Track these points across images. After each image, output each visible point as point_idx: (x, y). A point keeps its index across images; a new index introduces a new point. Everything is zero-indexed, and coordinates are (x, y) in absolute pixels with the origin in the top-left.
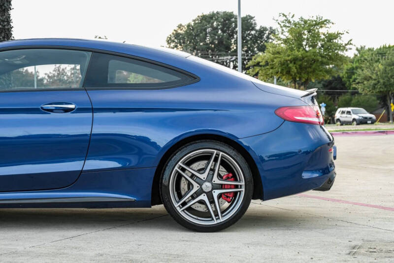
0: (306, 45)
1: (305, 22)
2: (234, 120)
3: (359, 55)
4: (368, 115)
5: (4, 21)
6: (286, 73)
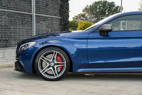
5: (67, 5)
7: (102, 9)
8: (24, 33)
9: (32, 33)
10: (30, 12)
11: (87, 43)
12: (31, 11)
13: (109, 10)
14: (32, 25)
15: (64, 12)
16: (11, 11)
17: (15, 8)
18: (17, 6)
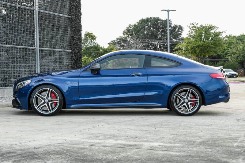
0: (204, 39)
1: (203, 27)
2: (194, 78)
3: (228, 40)
4: (234, 73)
5: (79, 36)
6: (194, 53)
7: (151, 31)
8: (26, 70)
9: (36, 70)
10: (33, 46)
11: (79, 81)
12: (34, 44)
13: (162, 31)
14: (35, 61)
15: (75, 45)
16: (10, 46)
17: (15, 42)
18: (18, 40)
